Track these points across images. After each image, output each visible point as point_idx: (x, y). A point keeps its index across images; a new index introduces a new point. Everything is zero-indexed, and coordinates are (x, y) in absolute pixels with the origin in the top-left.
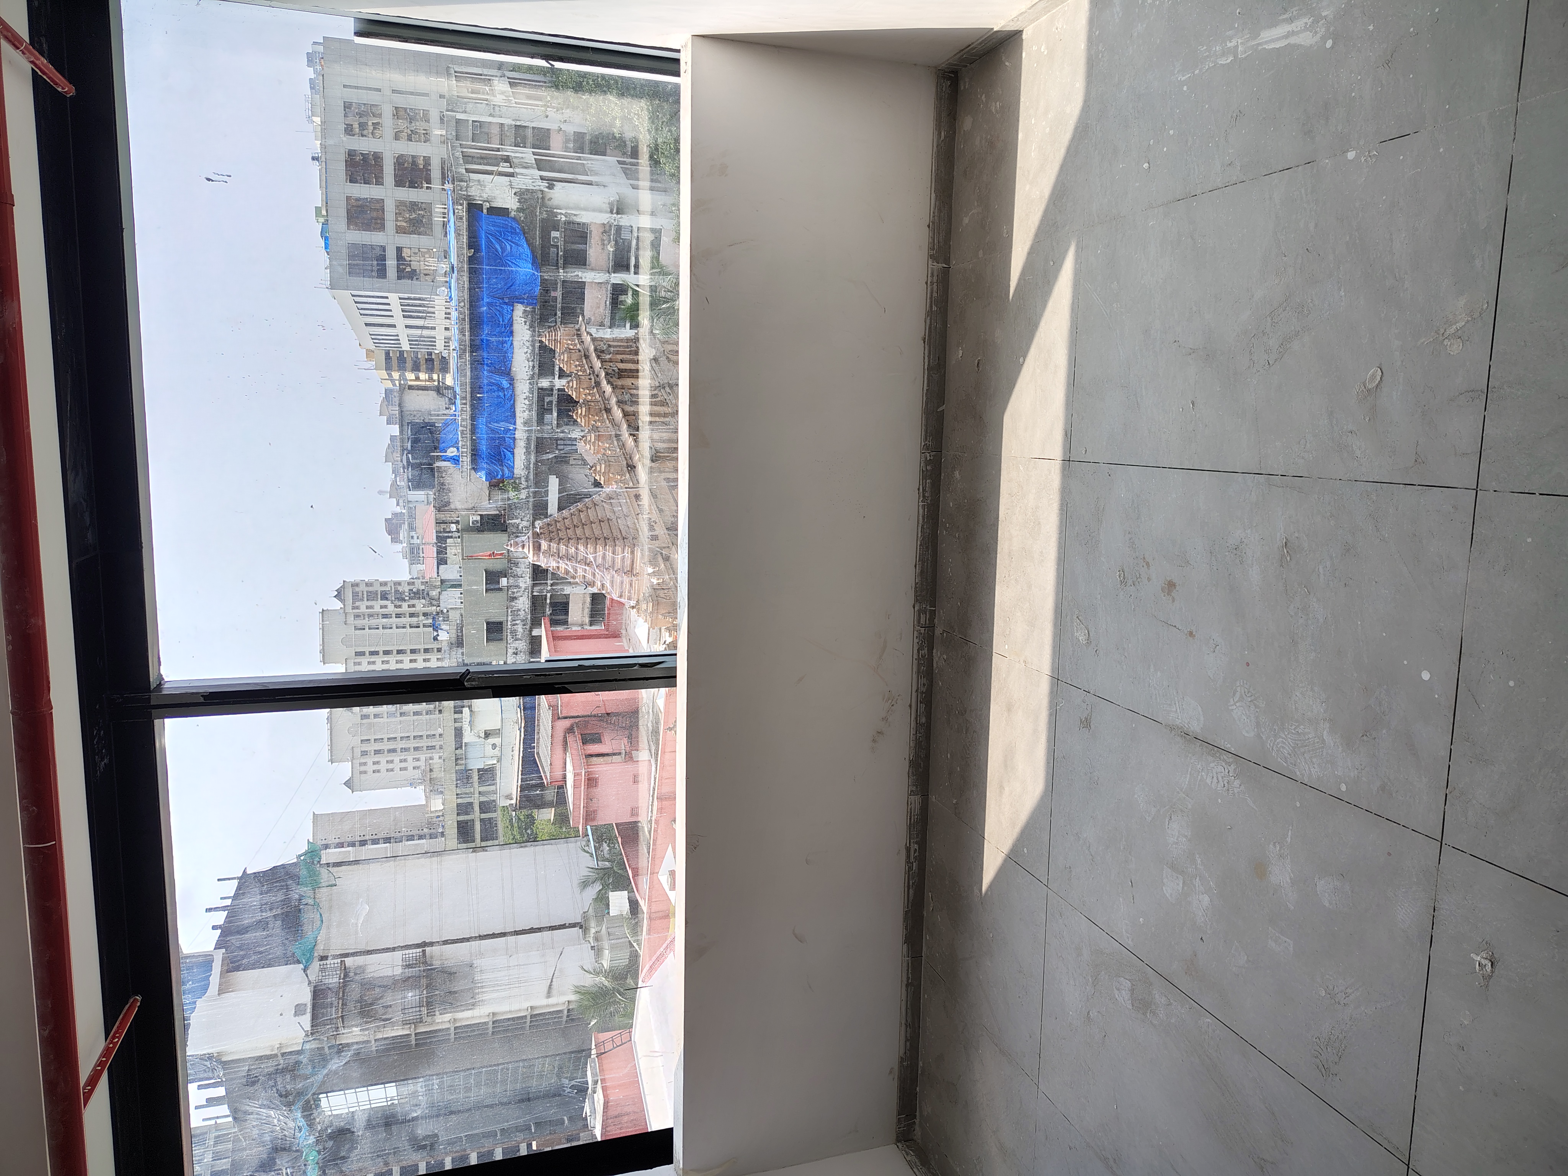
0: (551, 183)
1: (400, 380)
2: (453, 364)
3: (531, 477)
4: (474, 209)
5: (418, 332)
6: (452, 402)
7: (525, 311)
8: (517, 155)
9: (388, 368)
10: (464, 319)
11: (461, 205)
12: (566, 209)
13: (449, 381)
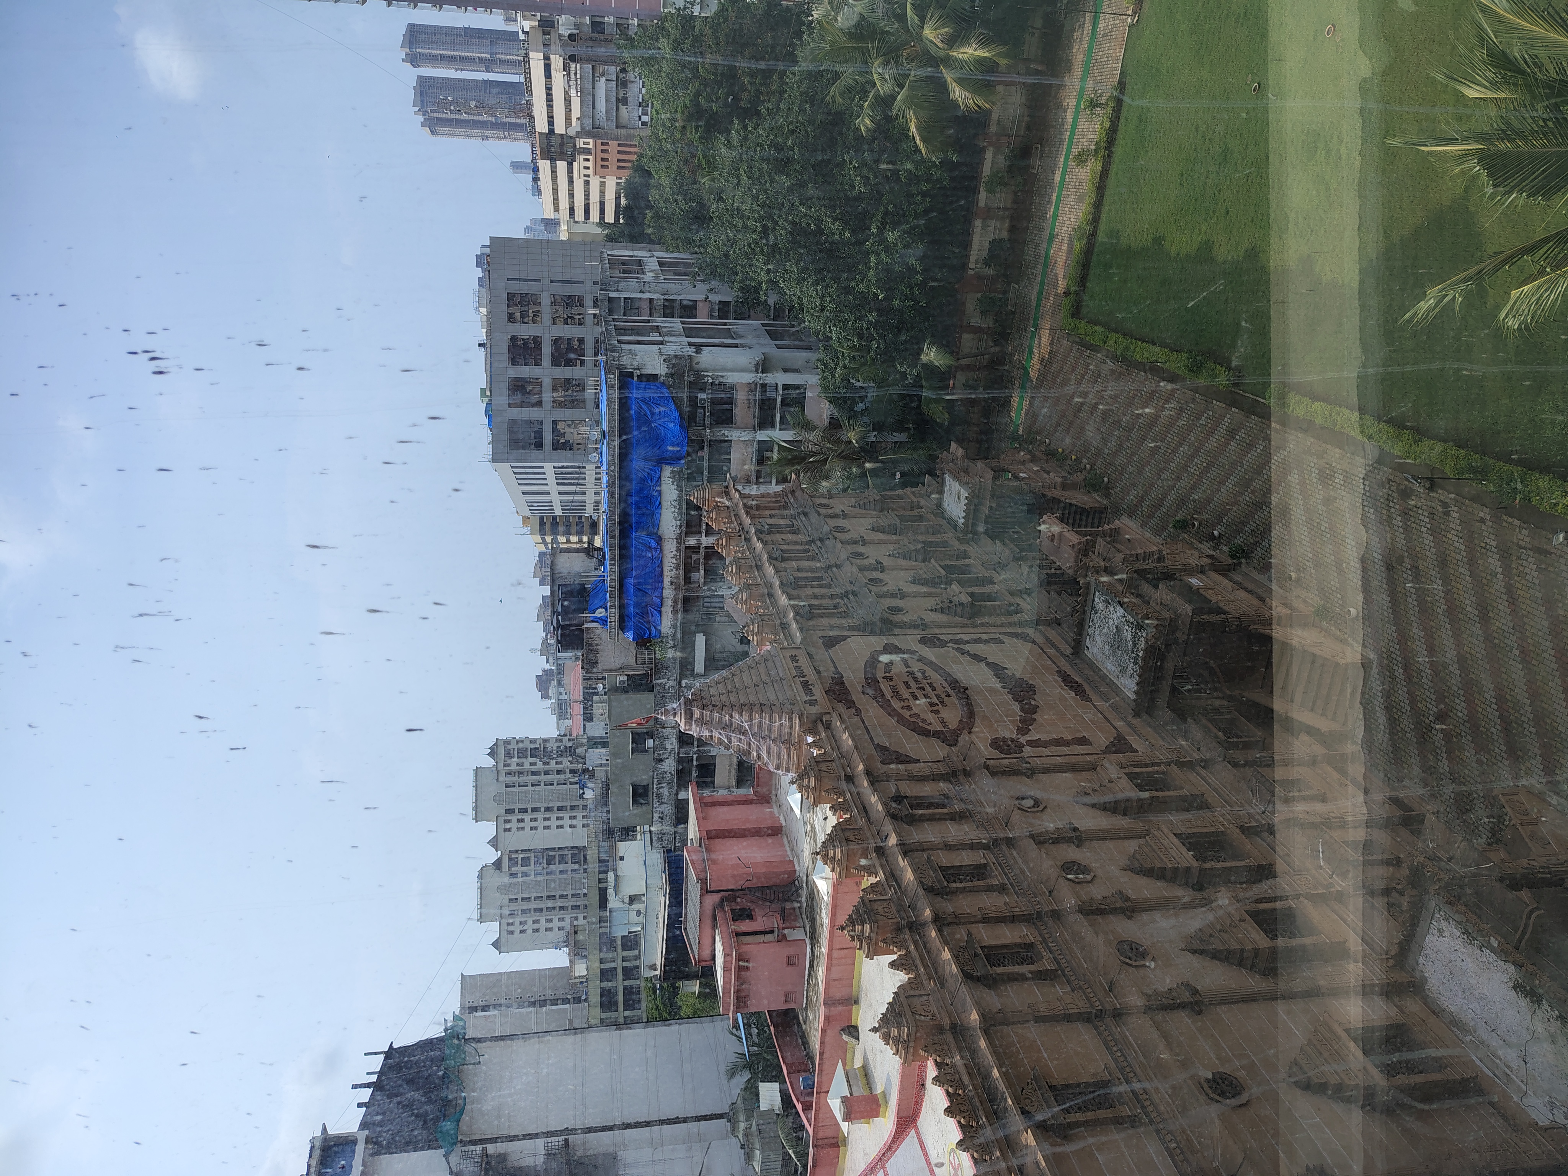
0: (699, 348)
1: (552, 544)
2: (602, 528)
3: (679, 635)
4: (626, 378)
5: (570, 498)
6: (601, 562)
7: (672, 472)
8: (666, 325)
9: (543, 533)
10: (614, 483)
11: (614, 374)
12: (714, 370)
13: (598, 542)
